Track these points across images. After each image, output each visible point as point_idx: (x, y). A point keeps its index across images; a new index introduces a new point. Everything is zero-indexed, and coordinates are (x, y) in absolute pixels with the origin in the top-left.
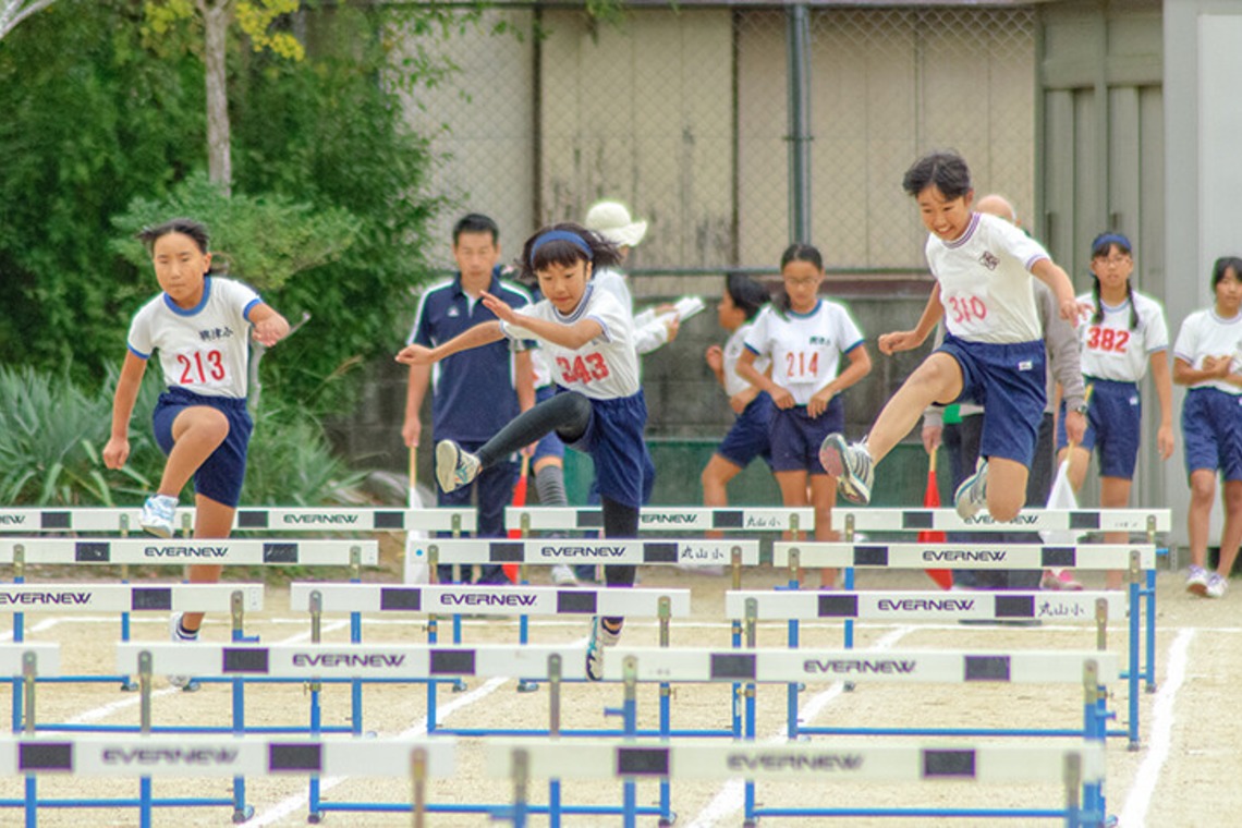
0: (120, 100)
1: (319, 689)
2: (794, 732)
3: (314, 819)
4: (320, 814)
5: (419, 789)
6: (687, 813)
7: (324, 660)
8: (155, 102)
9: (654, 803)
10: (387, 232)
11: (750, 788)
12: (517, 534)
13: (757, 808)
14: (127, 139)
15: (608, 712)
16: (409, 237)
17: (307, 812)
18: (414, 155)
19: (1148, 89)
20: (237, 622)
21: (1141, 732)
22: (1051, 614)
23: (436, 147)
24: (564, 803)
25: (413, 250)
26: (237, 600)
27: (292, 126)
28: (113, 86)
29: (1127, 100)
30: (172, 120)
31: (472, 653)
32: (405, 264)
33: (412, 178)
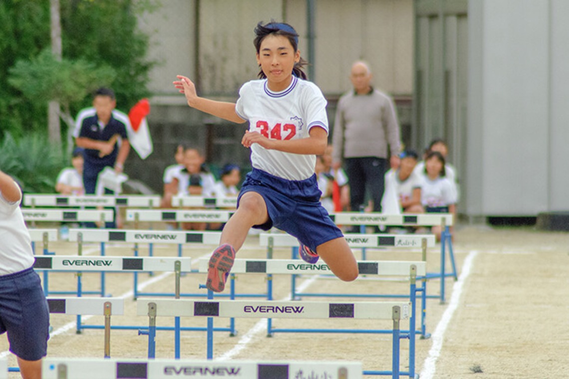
0: (15, 19)
1: (81, 275)
2: (294, 295)
3: (78, 332)
4: (81, 330)
5: (108, 320)
6: (243, 331)
7: (76, 263)
8: (30, 19)
9: (228, 326)
10: (130, 76)
11: (270, 320)
12: (176, 208)
13: (273, 329)
14: (18, 35)
15: (201, 287)
16: (140, 78)
17: (76, 329)
18: (143, 43)
19: (462, 15)
20: (46, 246)
21: (446, 296)
22: (402, 245)
23: (152, 40)
24: (181, 326)
25: (142, 84)
26: (45, 236)
27: (90, 30)
28: (12, 12)
29: (453, 21)
30: (38, 27)
31: (141, 260)
32: (138, 90)
33: (141, 53)
